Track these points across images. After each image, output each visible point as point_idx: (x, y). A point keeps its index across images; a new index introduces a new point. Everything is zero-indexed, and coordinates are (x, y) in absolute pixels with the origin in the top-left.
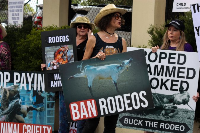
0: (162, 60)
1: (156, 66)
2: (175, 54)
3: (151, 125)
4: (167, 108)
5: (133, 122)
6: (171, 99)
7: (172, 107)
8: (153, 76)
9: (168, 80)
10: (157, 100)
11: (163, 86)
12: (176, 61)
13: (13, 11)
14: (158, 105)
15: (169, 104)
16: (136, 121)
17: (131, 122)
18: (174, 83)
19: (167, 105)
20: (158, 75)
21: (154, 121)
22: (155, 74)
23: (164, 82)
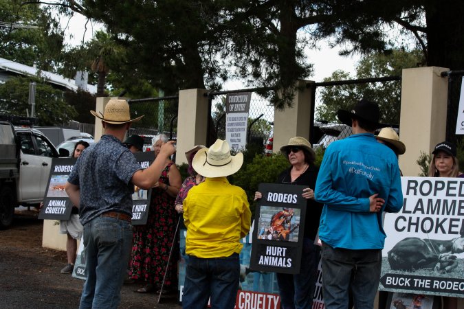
0: (438, 192)
1: (430, 201)
2: (456, 182)
3: (421, 285)
4: (443, 259)
5: (398, 281)
6: (449, 247)
7: (450, 258)
8: (425, 216)
9: (445, 220)
10: (430, 249)
11: (439, 229)
12: (456, 192)
13: (232, 130)
14: (431, 256)
15: (446, 254)
16: (402, 280)
17: (395, 283)
18: (454, 223)
19: (443, 255)
20: (433, 213)
21: (426, 278)
22: (428, 213)
23: (440, 222)
